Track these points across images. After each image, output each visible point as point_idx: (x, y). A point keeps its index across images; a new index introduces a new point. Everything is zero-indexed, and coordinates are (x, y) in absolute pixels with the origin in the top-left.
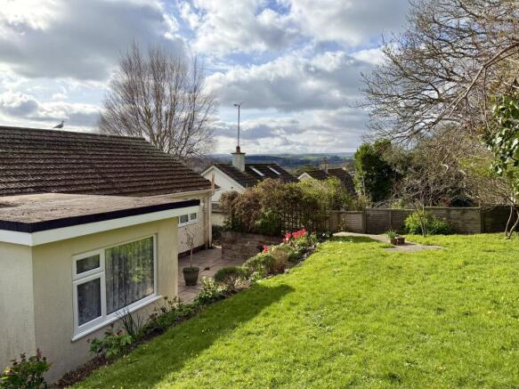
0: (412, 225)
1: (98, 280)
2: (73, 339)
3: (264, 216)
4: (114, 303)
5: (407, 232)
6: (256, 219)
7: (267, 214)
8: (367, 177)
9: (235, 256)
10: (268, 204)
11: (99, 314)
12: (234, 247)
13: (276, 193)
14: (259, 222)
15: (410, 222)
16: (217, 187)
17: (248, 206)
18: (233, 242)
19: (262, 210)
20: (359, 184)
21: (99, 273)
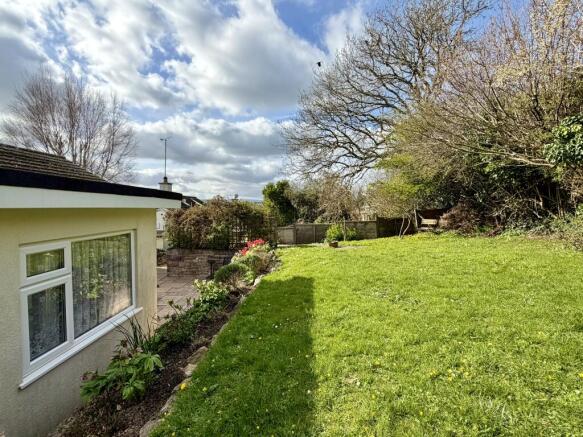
1: (62, 288)
2: (22, 385)
3: (216, 230)
4: (84, 322)
6: (207, 234)
7: (219, 228)
9: (182, 272)
10: (219, 220)
11: (63, 339)
12: (181, 264)
14: (211, 237)
17: (198, 222)
18: (180, 259)
19: (214, 225)
21: (64, 277)
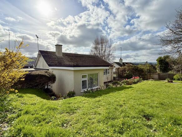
0: (176, 78)
1: (86, 80)
2: (81, 92)
3: (127, 73)
5: (174, 80)
6: (125, 74)
8: (161, 66)
10: (128, 70)
13: (131, 68)
14: (125, 75)
15: (175, 77)
16: (114, 67)
17: (123, 71)
20: (158, 68)
